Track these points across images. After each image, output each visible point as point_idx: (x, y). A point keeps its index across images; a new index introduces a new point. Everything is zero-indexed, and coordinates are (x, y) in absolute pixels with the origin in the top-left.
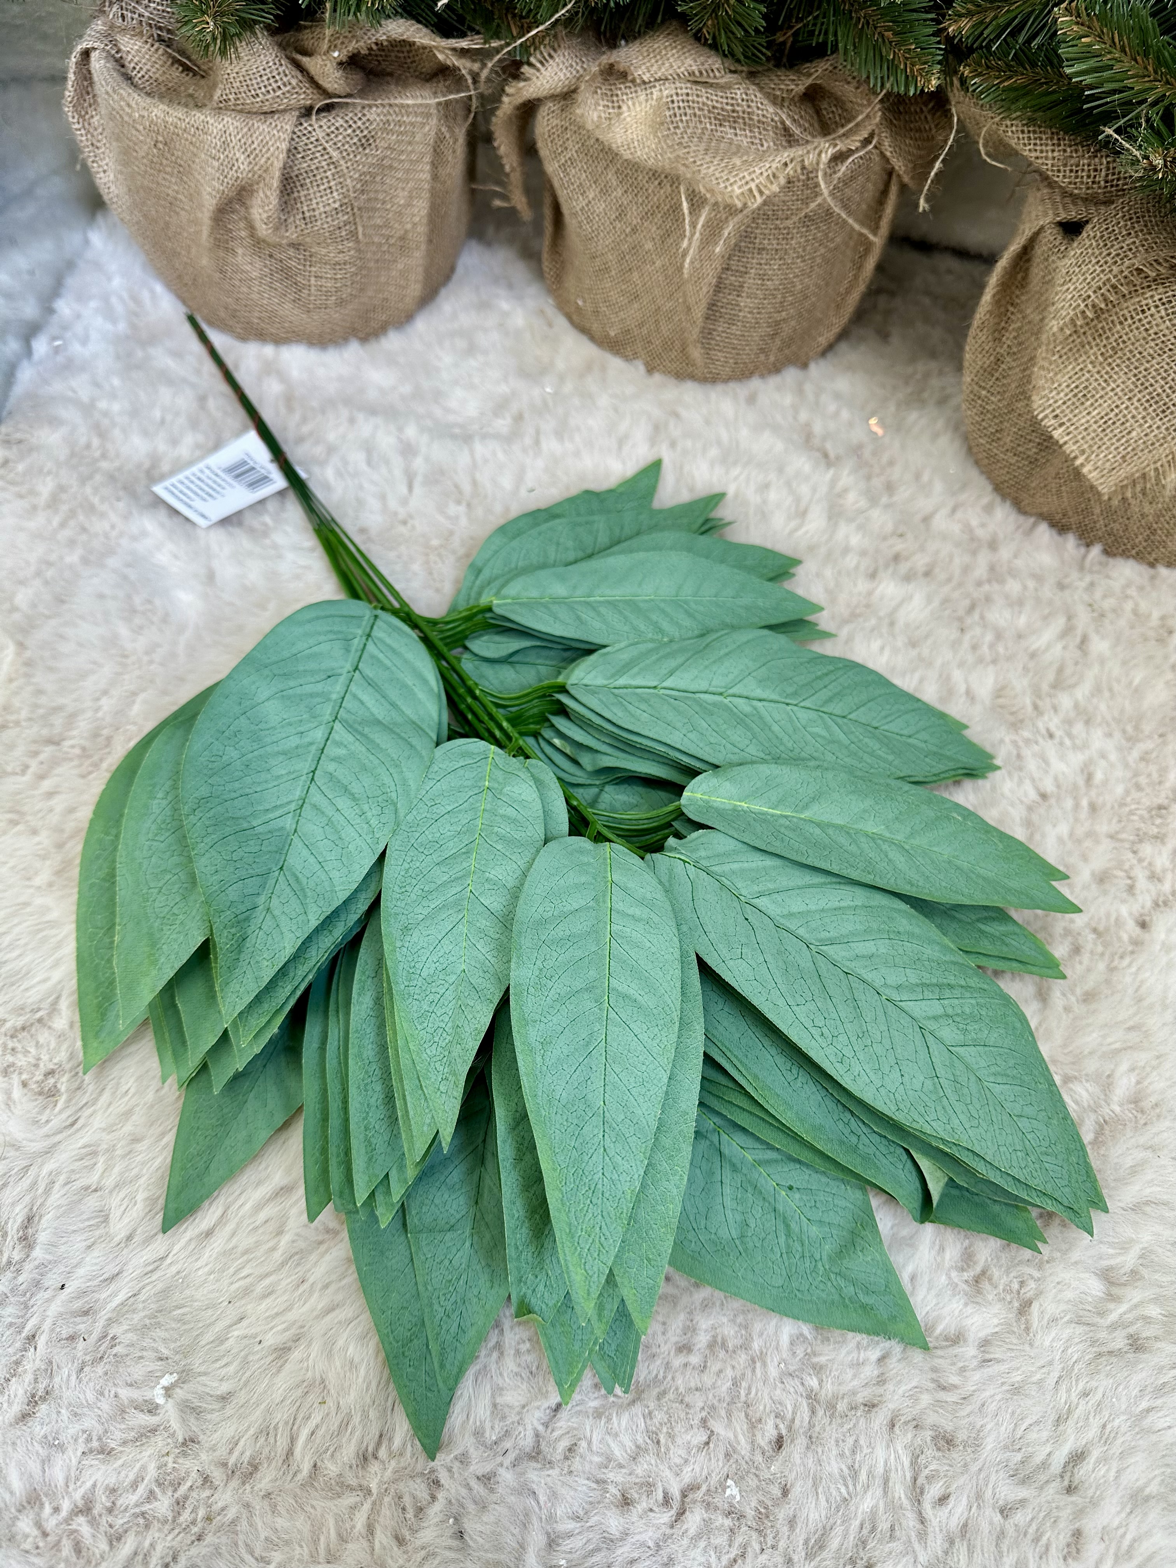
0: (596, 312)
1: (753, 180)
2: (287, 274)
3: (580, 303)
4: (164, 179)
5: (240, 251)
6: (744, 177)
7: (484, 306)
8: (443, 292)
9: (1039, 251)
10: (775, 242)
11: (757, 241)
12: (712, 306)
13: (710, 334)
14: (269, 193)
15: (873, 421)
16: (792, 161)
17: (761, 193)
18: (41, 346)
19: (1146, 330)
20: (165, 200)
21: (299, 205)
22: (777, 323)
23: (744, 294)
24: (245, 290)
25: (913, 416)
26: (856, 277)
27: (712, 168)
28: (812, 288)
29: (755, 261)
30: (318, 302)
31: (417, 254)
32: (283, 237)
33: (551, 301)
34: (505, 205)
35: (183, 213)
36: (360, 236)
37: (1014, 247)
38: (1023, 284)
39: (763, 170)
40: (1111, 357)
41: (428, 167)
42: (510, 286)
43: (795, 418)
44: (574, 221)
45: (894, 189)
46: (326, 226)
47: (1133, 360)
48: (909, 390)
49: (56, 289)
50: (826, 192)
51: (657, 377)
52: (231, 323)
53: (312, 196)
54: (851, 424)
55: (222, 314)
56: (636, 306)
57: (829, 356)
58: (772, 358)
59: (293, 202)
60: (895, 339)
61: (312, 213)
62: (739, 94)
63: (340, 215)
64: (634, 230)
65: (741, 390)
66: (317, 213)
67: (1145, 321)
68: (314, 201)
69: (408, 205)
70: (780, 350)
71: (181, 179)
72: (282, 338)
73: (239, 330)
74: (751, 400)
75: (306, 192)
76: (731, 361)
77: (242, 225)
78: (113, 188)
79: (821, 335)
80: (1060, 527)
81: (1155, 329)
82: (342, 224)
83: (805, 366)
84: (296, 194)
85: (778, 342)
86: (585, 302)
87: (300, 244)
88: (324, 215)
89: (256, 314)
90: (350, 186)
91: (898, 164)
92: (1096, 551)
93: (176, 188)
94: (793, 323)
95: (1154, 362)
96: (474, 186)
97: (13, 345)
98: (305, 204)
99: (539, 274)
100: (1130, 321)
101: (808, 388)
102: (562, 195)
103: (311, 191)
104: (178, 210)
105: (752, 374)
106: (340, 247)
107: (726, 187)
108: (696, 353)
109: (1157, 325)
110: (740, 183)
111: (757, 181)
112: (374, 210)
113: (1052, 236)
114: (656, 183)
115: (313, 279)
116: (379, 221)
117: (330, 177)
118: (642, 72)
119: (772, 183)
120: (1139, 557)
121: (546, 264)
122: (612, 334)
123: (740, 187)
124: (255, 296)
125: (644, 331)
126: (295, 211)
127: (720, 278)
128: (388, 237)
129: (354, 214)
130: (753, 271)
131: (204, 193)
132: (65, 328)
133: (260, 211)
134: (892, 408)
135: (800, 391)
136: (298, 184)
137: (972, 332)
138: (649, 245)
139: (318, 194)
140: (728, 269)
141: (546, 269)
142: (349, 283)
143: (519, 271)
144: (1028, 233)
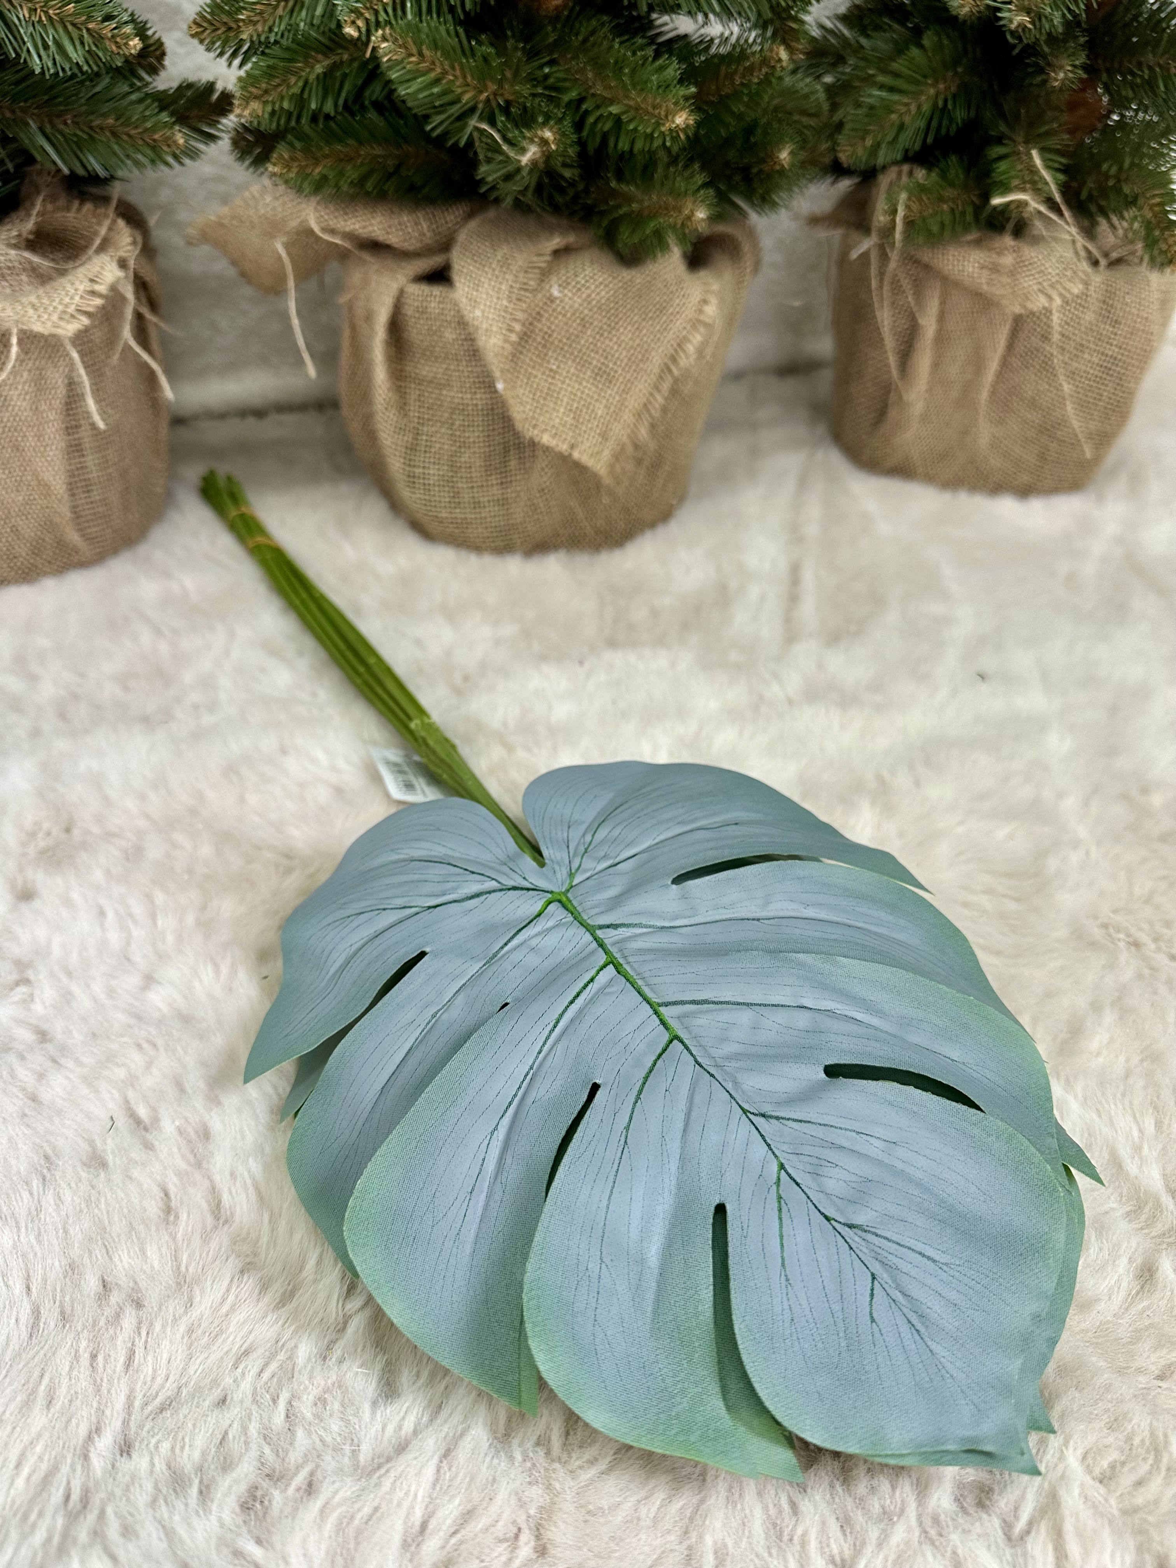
19: (564, 316)
40: (546, 355)
47: (566, 348)
67: (559, 309)
81: (571, 310)
95: (583, 342)
100: (546, 315)
109: (571, 307)
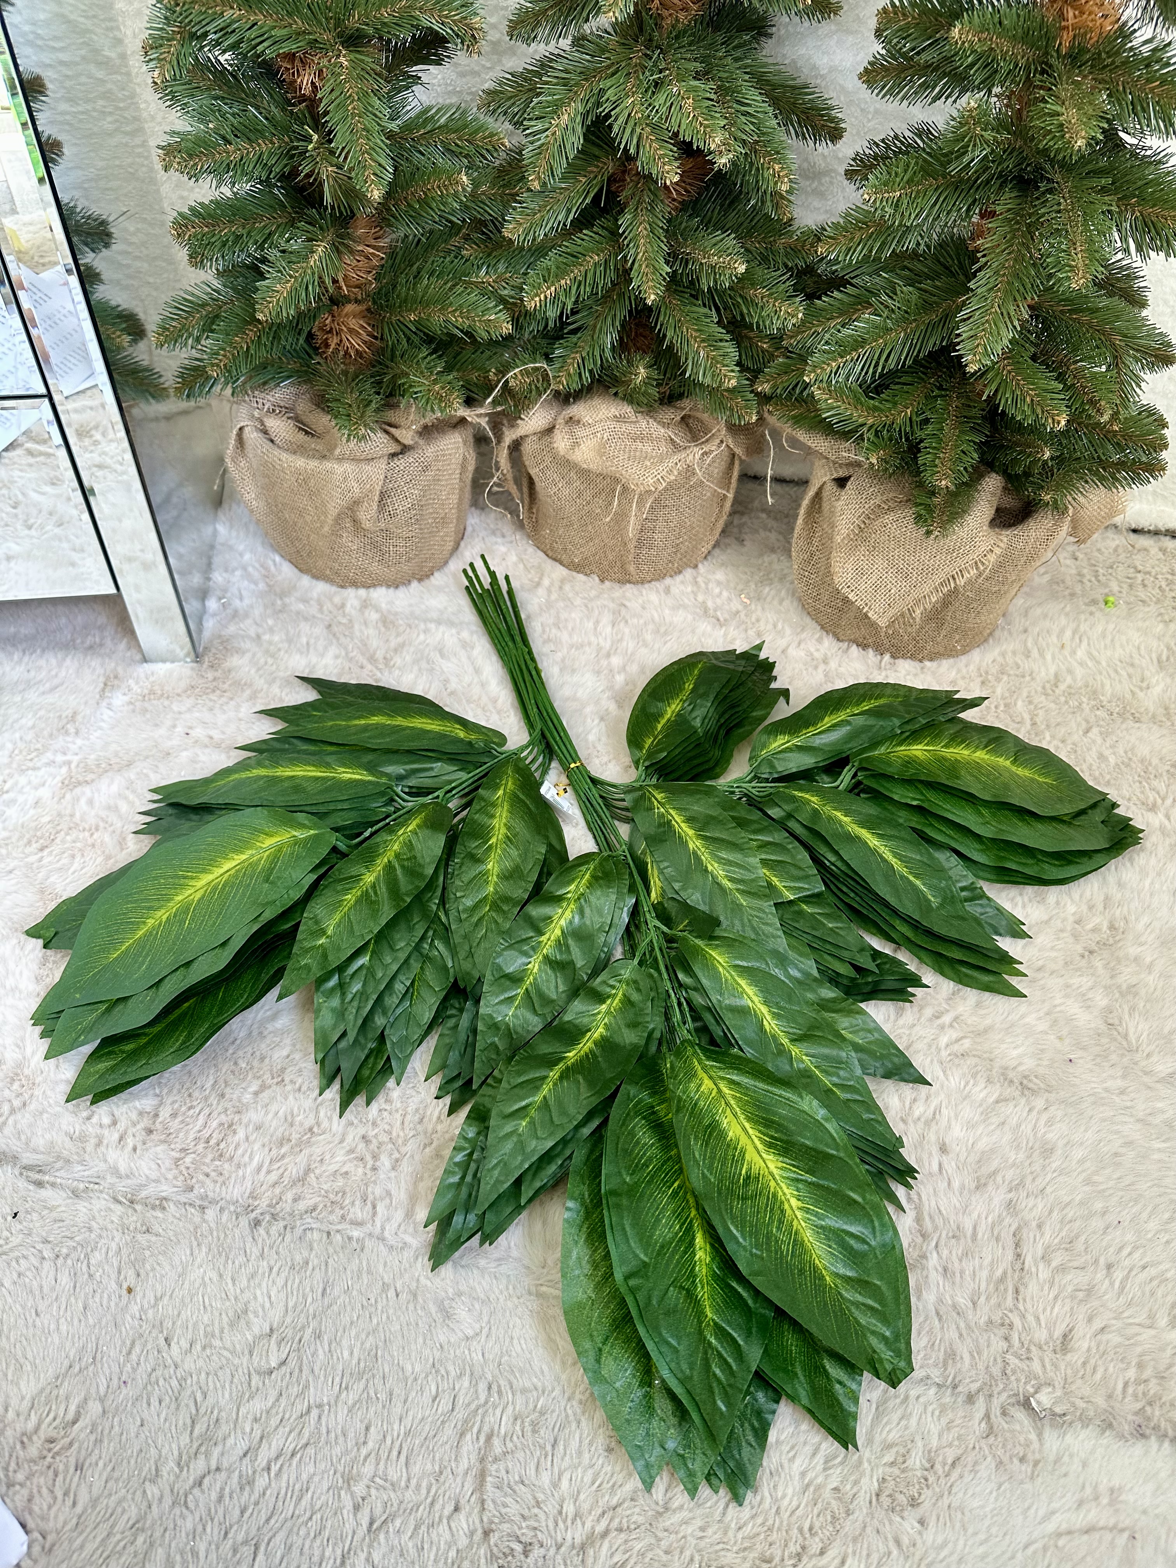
0: (565, 549)
1: (659, 474)
3: (553, 543)
5: (345, 535)
6: (654, 472)
9: (825, 494)
11: (662, 502)
13: (638, 556)
14: (371, 504)
15: (742, 596)
16: (679, 461)
17: (664, 480)
19: (888, 536)
21: (387, 507)
22: (678, 545)
23: (656, 532)
24: (346, 557)
26: (720, 511)
28: (696, 522)
29: (661, 513)
30: (395, 560)
31: (452, 524)
32: (377, 526)
33: (531, 543)
37: (811, 493)
38: (820, 511)
39: (664, 467)
40: (873, 551)
41: (457, 476)
43: (696, 599)
47: (885, 552)
48: (761, 574)
49: (209, 566)
50: (699, 473)
51: (608, 584)
53: (396, 502)
54: (730, 600)
55: (326, 572)
56: (591, 544)
57: (710, 559)
58: (676, 565)
59: (382, 506)
61: (395, 511)
62: (644, 424)
63: (411, 511)
64: (588, 503)
65: (660, 586)
66: (398, 511)
67: (887, 531)
68: (396, 504)
69: (448, 498)
70: (681, 560)
71: (312, 498)
74: (667, 591)
75: (391, 500)
76: (652, 570)
77: (347, 520)
79: (703, 548)
80: (864, 646)
82: (412, 516)
83: (696, 567)
84: (385, 501)
85: (679, 556)
86: (556, 543)
87: (386, 529)
88: (402, 512)
89: (353, 572)
90: (417, 493)
91: (738, 451)
92: (887, 657)
98: (391, 507)
100: (879, 532)
101: (700, 580)
102: (540, 485)
103: (394, 499)
104: (305, 515)
105: (665, 576)
106: (410, 528)
107: (643, 480)
108: (632, 568)
109: (893, 533)
110: (652, 477)
111: (662, 474)
112: (429, 504)
113: (831, 487)
114: (601, 479)
115: (391, 547)
116: (431, 511)
117: (406, 490)
118: (587, 419)
119: (670, 474)
120: (912, 657)
121: (525, 520)
122: (576, 561)
123: (652, 479)
124: (352, 560)
125: (597, 558)
126: (384, 511)
128: (436, 519)
129: (419, 509)
130: (661, 518)
131: (331, 507)
132: (225, 591)
133: (365, 513)
134: (753, 586)
135: (695, 582)
136: (386, 496)
137: (794, 540)
141: (525, 523)
142: (414, 548)
144: (817, 486)
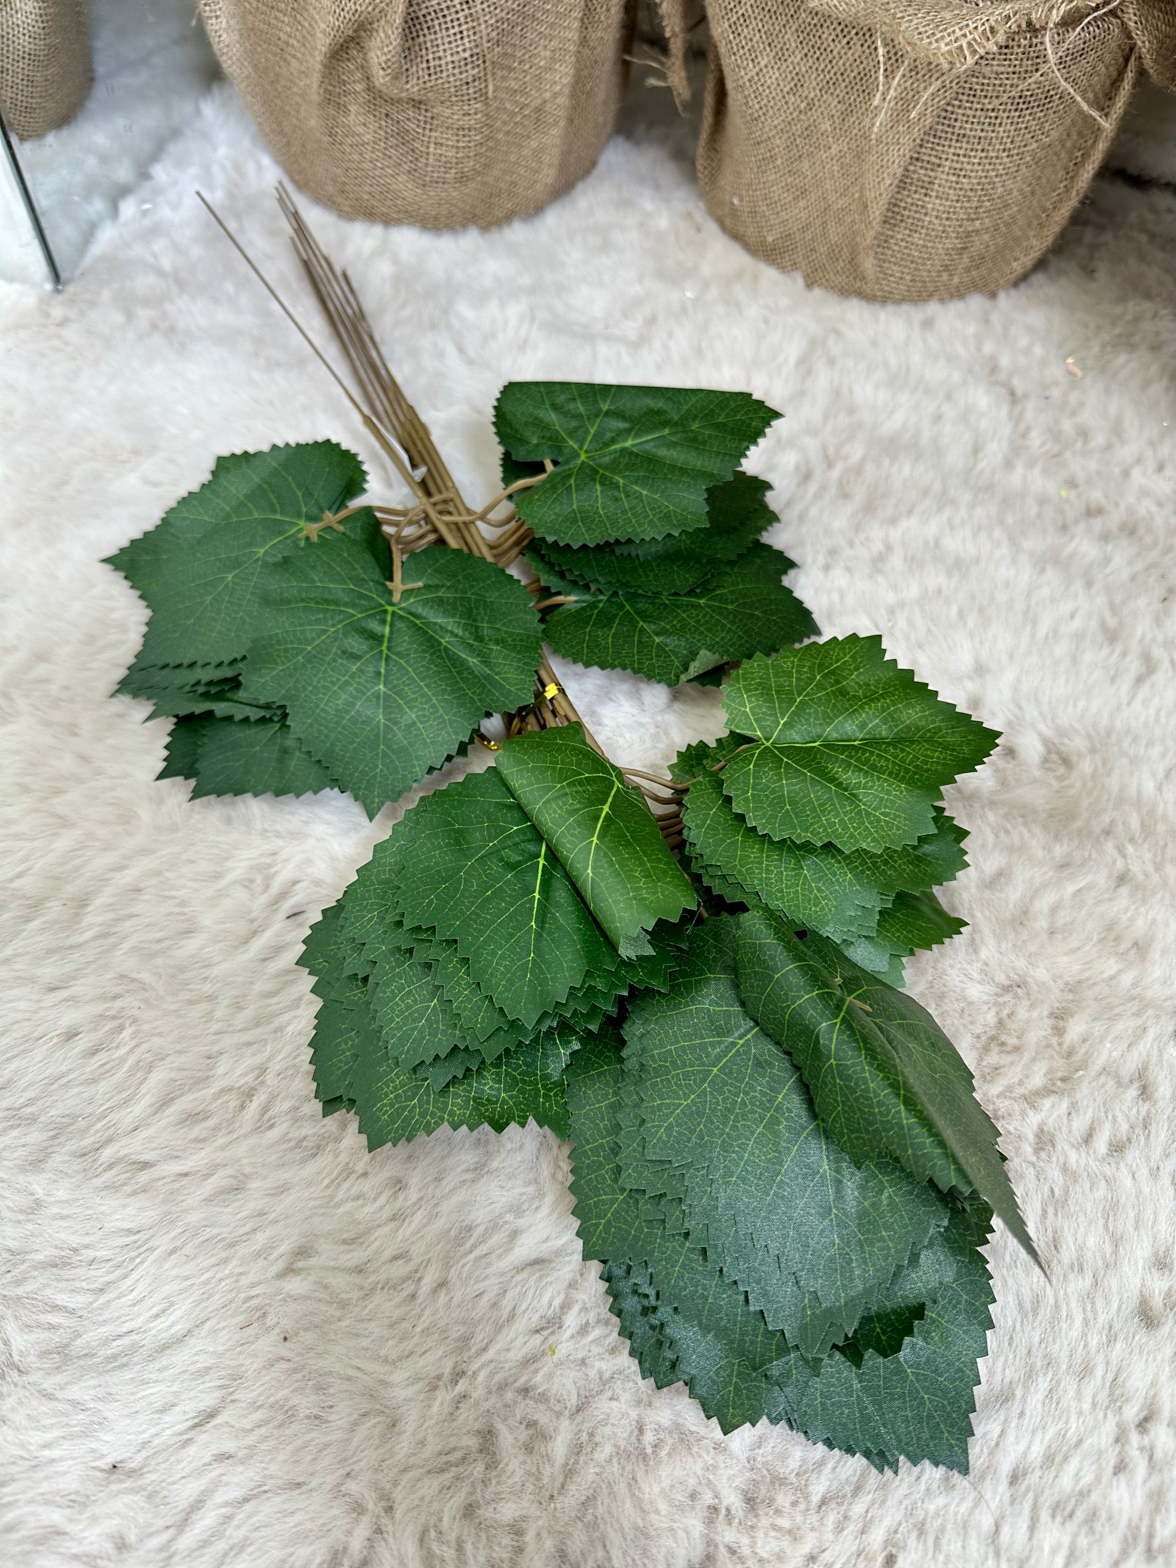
0: (753, 213)
1: (965, 36)
2: (403, 137)
3: (736, 201)
4: (276, 18)
5: (353, 108)
6: (954, 32)
7: (625, 204)
8: (580, 187)
10: (979, 127)
11: (958, 124)
12: (893, 205)
13: (886, 241)
14: (390, 32)
15: (1070, 361)
16: (1015, 15)
17: (974, 52)
18: (128, 208)
20: (277, 45)
21: (424, 52)
22: (968, 234)
23: (934, 194)
24: (356, 157)
25: (1122, 358)
26: (1067, 189)
27: (915, 21)
28: (1015, 193)
29: (952, 150)
30: (436, 175)
31: (555, 132)
32: (402, 90)
33: (701, 205)
34: (661, 84)
35: (294, 62)
36: (490, 95)
39: (979, 23)
41: (576, 24)
42: (657, 187)
43: (979, 349)
44: (740, 96)
45: (1130, 76)
46: (452, 79)
48: (1117, 331)
49: (156, 154)
50: (1052, 58)
51: (817, 292)
52: (339, 200)
53: (440, 41)
54: (1044, 363)
55: (330, 189)
56: (802, 204)
57: (1023, 286)
58: (956, 280)
59: (417, 48)
60: (1102, 274)
61: (437, 62)
63: (470, 66)
64: (810, 105)
65: (917, 313)
66: (443, 62)
68: (441, 48)
69: (549, 69)
70: (968, 270)
71: (295, 18)
72: (393, 219)
73: (346, 209)
74: (928, 324)
75: (433, 37)
76: (908, 277)
77: (358, 75)
78: (224, 36)
79: (1016, 259)
82: (470, 79)
83: (993, 295)
84: (421, 39)
85: (966, 260)
86: (741, 201)
87: (420, 103)
88: (450, 66)
89: (367, 189)
90: (484, 32)
91: (1142, 41)
93: (288, 29)
94: (986, 237)
96: (627, 58)
97: (98, 206)
98: (431, 50)
99: (691, 176)
101: (995, 318)
102: (728, 62)
103: (439, 35)
104: (289, 58)
105: (931, 295)
106: (466, 108)
107: (930, 43)
108: (868, 263)
110: (948, 39)
111: (970, 37)
112: (511, 69)
114: (845, 41)
115: (432, 146)
116: (514, 85)
117: (462, 20)
119: (988, 39)
121: (700, 163)
122: (770, 239)
123: (947, 44)
124: (365, 166)
125: (809, 235)
126: (419, 60)
127: (907, 170)
128: (524, 106)
129: (485, 69)
130: (948, 163)
131: (318, 31)
132: (158, 192)
133: (379, 53)
134: (1096, 349)
135: (986, 320)
136: (425, 26)
138: (826, 126)
139: (447, 40)
140: (917, 159)
141: (699, 167)
142: (472, 154)
143: (669, 172)
